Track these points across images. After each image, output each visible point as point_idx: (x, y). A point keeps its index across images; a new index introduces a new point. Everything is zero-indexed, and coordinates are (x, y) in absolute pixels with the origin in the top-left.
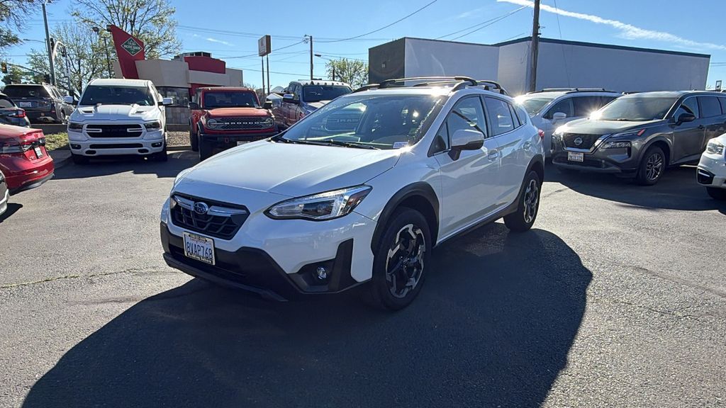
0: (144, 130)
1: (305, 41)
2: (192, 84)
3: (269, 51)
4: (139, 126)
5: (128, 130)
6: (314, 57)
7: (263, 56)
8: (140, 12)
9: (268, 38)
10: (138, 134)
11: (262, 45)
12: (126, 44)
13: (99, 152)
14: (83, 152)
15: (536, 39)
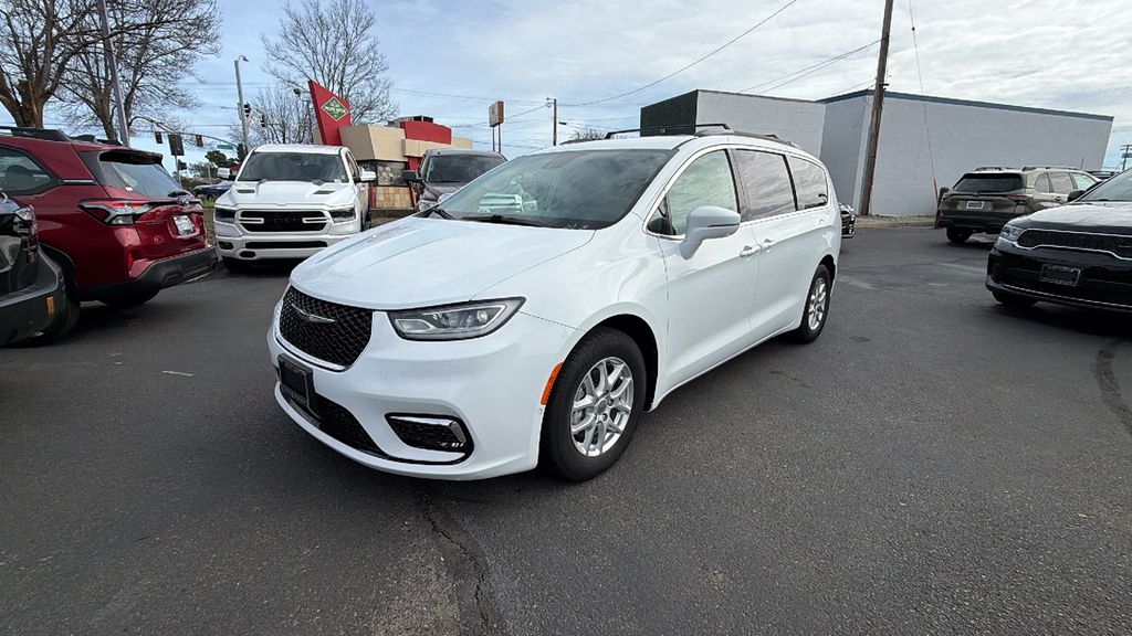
0: (329, 220)
1: (548, 105)
2: (408, 157)
3: (501, 120)
4: (322, 215)
5: (304, 220)
6: (558, 124)
7: (494, 126)
8: (349, 70)
9: (501, 104)
10: (320, 227)
11: (493, 113)
12: (329, 105)
13: (260, 253)
14: (236, 252)
15: (880, 92)
